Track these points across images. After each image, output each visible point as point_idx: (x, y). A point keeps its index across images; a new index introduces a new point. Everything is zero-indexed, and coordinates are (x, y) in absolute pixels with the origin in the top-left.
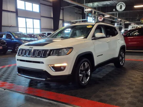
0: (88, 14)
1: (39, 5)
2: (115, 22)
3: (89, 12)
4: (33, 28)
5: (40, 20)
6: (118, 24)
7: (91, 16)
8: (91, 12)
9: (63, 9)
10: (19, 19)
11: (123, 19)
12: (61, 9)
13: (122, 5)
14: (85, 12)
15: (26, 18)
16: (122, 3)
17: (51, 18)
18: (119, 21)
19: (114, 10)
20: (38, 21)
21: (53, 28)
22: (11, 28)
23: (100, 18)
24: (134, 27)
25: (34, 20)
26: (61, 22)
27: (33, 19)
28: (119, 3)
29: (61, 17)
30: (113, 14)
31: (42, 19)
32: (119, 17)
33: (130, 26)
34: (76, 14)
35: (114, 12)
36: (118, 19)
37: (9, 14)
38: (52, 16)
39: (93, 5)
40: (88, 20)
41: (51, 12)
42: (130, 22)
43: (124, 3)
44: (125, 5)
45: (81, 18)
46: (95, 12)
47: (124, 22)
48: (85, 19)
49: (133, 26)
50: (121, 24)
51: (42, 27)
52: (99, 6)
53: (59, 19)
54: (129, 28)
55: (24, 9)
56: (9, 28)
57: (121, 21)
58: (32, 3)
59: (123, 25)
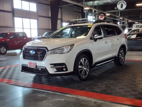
0: (88, 13)
1: (36, 4)
2: (118, 21)
3: (88, 11)
4: (31, 29)
5: (37, 19)
6: (120, 23)
7: (92, 15)
8: (90, 11)
9: (61, 8)
10: (16, 19)
11: (126, 17)
13: (123, 4)
14: (85, 11)
15: (23, 17)
16: (123, 1)
17: (49, 17)
18: (121, 19)
19: (116, 8)
20: (36, 21)
21: (51, 28)
22: (7, 28)
23: (101, 17)
25: (31, 20)
26: (59, 21)
27: (30, 18)
28: (120, 2)
29: (59, 17)
30: (115, 13)
31: (40, 18)
32: (121, 16)
33: (134, 25)
34: (75, 12)
35: (115, 10)
36: (120, 18)
37: (5, 14)
38: (50, 16)
39: (93, 4)
40: (87, 19)
41: (49, 11)
42: (134, 20)
43: (125, 2)
44: (126, 3)
45: (81, 17)
46: (95, 11)
47: (128, 21)
48: (85, 18)
49: (138, 25)
51: (39, 28)
52: (99, 4)
53: (57, 19)
54: (134, 27)
55: (21, 8)
56: (5, 28)
57: (124, 20)
58: (29, 2)
59: (126, 24)
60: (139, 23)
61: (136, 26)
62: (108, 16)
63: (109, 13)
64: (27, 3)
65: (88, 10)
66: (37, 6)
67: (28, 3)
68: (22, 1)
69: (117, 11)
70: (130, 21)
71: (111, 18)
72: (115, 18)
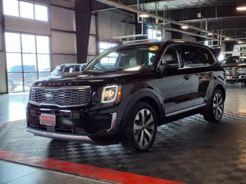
0: (146, 24)
1: (48, 7)
2: (204, 39)
4: (36, 54)
5: (50, 36)
6: (210, 44)
7: (154, 28)
8: (151, 20)
9: (96, 15)
10: (7, 35)
11: (220, 31)
12: (93, 14)
14: (140, 20)
15: (21, 32)
17: (73, 32)
18: (211, 36)
19: (199, 15)
20: (47, 39)
21: (75, 52)
24: (244, 48)
25: (37, 37)
26: (92, 40)
27: (36, 34)
29: (92, 30)
30: (197, 25)
31: (54, 34)
32: (209, 30)
33: (235, 46)
34: (124, 23)
35: (198, 18)
36: (207, 33)
38: (75, 29)
39: (156, 7)
40: (147, 36)
42: (234, 38)
45: (134, 32)
46: (160, 21)
47: (223, 38)
48: (141, 33)
49: (243, 46)
50: (215, 43)
51: (54, 51)
52: (168, 7)
53: (87, 35)
54: (235, 50)
57: (215, 37)
58: (34, 4)
59: (220, 44)
60: (244, 44)
61: (239, 49)
62: (186, 30)
63: (186, 24)
64: (30, 5)
65: (147, 19)
66: (48, 10)
67: (32, 5)
68: (21, 2)
69: (202, 20)
70: (227, 39)
71: (191, 34)
72: (199, 33)
